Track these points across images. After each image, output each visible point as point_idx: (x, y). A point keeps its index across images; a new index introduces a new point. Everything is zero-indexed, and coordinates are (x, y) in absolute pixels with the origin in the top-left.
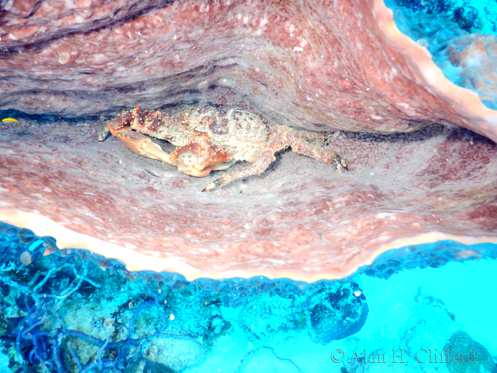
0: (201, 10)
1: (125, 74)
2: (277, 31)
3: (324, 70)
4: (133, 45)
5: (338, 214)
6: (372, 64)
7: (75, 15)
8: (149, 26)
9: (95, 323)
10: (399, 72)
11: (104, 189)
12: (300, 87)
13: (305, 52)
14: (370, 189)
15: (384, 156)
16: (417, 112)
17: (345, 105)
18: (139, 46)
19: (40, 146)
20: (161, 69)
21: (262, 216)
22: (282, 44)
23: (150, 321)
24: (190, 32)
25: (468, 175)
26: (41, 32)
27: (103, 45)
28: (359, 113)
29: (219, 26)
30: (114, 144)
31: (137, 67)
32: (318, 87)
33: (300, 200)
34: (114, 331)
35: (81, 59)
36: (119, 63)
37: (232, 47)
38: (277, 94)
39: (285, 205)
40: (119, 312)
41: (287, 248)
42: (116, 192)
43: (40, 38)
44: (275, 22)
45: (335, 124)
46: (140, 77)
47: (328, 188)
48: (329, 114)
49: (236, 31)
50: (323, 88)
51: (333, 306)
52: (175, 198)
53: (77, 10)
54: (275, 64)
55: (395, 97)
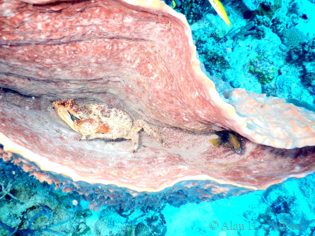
0: (107, 48)
1: (60, 74)
2: (143, 68)
3: (163, 91)
4: (68, 58)
5: (159, 165)
6: (187, 89)
7: (41, 34)
8: (78, 50)
9: (11, 216)
10: (199, 94)
11: (35, 132)
12: (150, 98)
13: (155, 80)
14: (177, 156)
15: (187, 143)
16: (205, 116)
17: (171, 110)
18: (71, 60)
19: (4, 104)
20: (80, 75)
21: (119, 161)
22: (145, 74)
23: (44, 219)
24: (99, 58)
25: (226, 157)
26: (21, 39)
27: (52, 55)
28: (177, 115)
29: (115, 59)
30: (46, 113)
31: (68, 71)
32: (159, 99)
33: (141, 156)
34: (20, 222)
35: (39, 60)
36: (59, 66)
37: (119, 71)
38: (138, 101)
39: (132, 157)
40: (26, 212)
41: (130, 176)
42: (42, 135)
43: (19, 42)
44: (143, 63)
45: (165, 120)
46: (68, 77)
47: (156, 153)
48: (162, 114)
49: (123, 63)
50: (162, 99)
51: (148, 225)
52: (74, 145)
53: (43, 31)
54: (140, 84)
55: (196, 107)
